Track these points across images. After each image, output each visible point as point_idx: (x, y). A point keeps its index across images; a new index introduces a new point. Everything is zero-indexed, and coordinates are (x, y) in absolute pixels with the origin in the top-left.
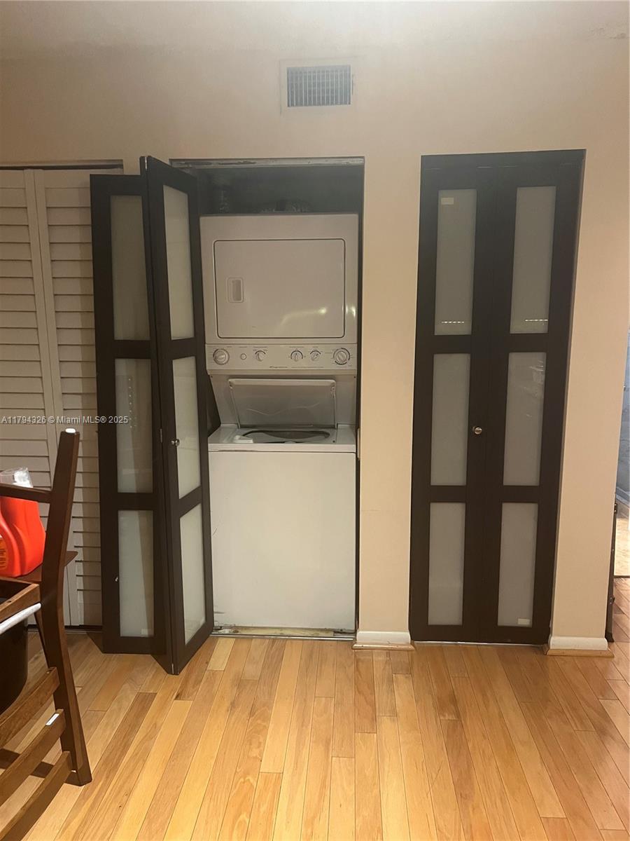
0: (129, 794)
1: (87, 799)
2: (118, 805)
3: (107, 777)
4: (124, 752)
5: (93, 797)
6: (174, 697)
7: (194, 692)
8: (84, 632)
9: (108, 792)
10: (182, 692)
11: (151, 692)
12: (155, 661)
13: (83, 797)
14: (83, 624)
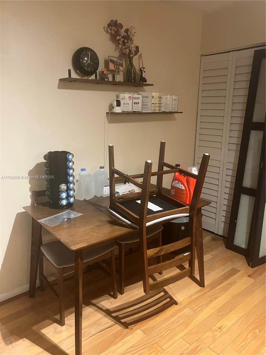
0: (216, 298)
1: (201, 292)
2: (210, 299)
3: (210, 289)
4: (219, 284)
5: (203, 292)
6: (247, 275)
7: (257, 277)
8: (222, 238)
9: (208, 294)
10: (251, 275)
11: (239, 269)
12: (245, 259)
13: (200, 291)
14: (222, 235)
